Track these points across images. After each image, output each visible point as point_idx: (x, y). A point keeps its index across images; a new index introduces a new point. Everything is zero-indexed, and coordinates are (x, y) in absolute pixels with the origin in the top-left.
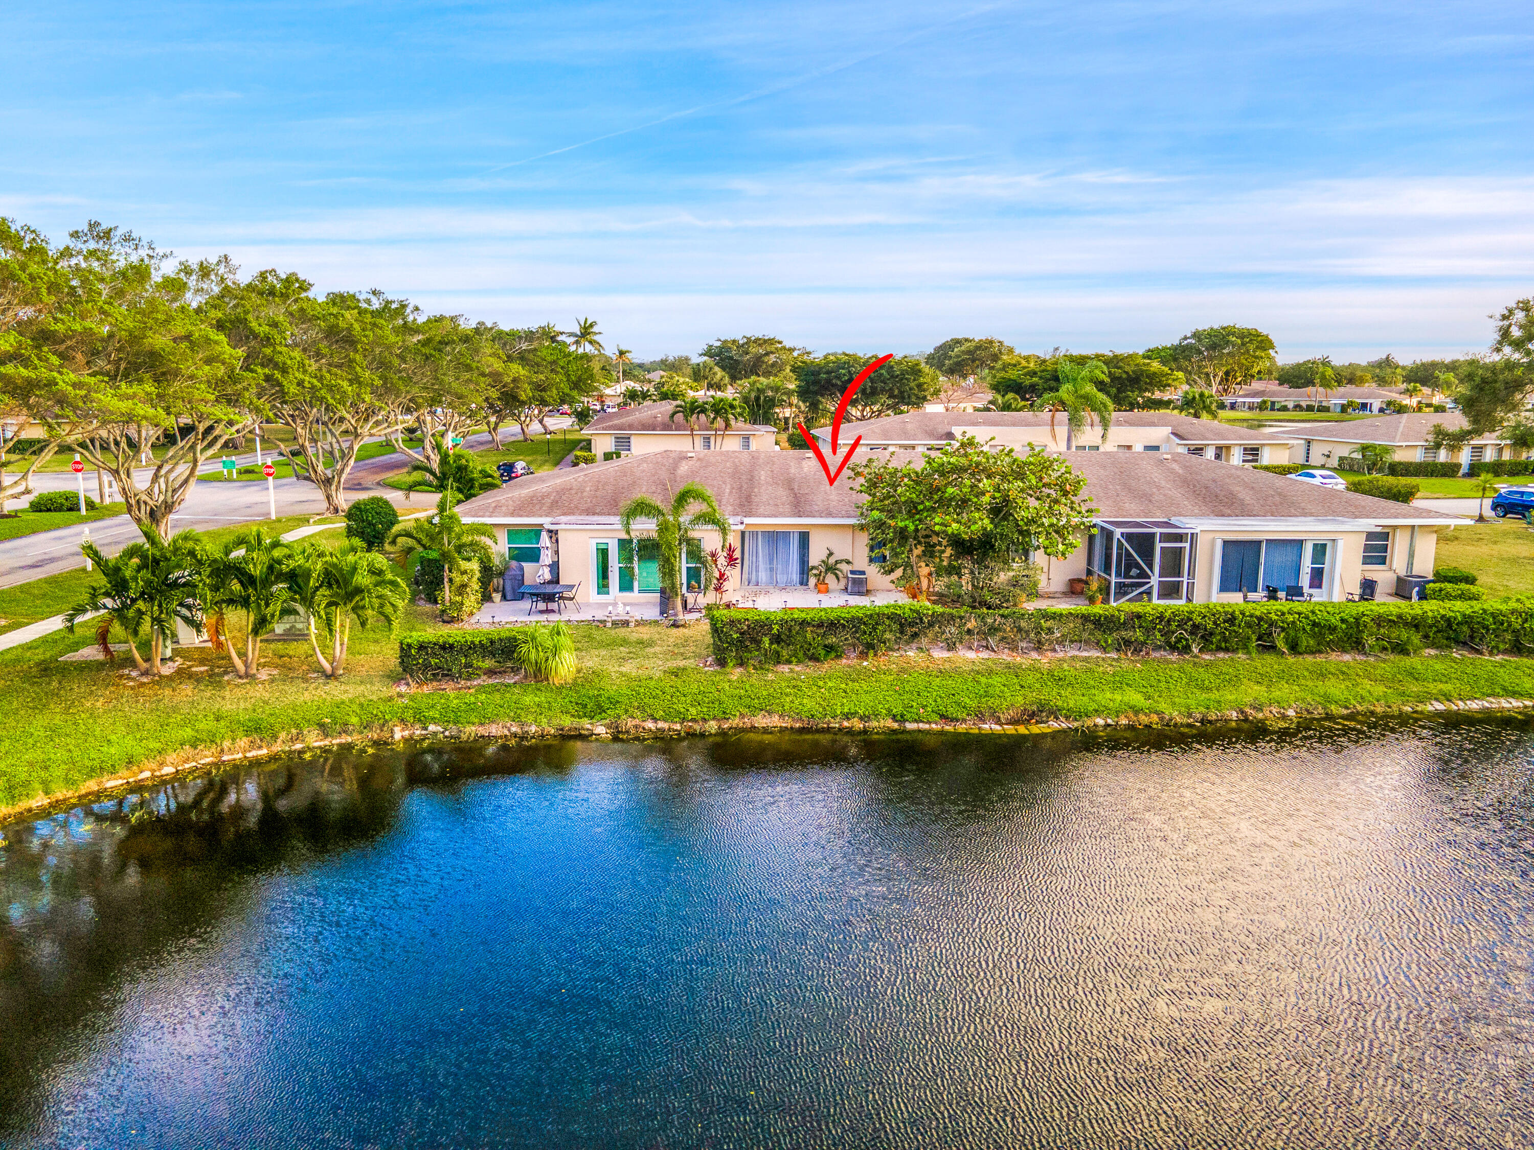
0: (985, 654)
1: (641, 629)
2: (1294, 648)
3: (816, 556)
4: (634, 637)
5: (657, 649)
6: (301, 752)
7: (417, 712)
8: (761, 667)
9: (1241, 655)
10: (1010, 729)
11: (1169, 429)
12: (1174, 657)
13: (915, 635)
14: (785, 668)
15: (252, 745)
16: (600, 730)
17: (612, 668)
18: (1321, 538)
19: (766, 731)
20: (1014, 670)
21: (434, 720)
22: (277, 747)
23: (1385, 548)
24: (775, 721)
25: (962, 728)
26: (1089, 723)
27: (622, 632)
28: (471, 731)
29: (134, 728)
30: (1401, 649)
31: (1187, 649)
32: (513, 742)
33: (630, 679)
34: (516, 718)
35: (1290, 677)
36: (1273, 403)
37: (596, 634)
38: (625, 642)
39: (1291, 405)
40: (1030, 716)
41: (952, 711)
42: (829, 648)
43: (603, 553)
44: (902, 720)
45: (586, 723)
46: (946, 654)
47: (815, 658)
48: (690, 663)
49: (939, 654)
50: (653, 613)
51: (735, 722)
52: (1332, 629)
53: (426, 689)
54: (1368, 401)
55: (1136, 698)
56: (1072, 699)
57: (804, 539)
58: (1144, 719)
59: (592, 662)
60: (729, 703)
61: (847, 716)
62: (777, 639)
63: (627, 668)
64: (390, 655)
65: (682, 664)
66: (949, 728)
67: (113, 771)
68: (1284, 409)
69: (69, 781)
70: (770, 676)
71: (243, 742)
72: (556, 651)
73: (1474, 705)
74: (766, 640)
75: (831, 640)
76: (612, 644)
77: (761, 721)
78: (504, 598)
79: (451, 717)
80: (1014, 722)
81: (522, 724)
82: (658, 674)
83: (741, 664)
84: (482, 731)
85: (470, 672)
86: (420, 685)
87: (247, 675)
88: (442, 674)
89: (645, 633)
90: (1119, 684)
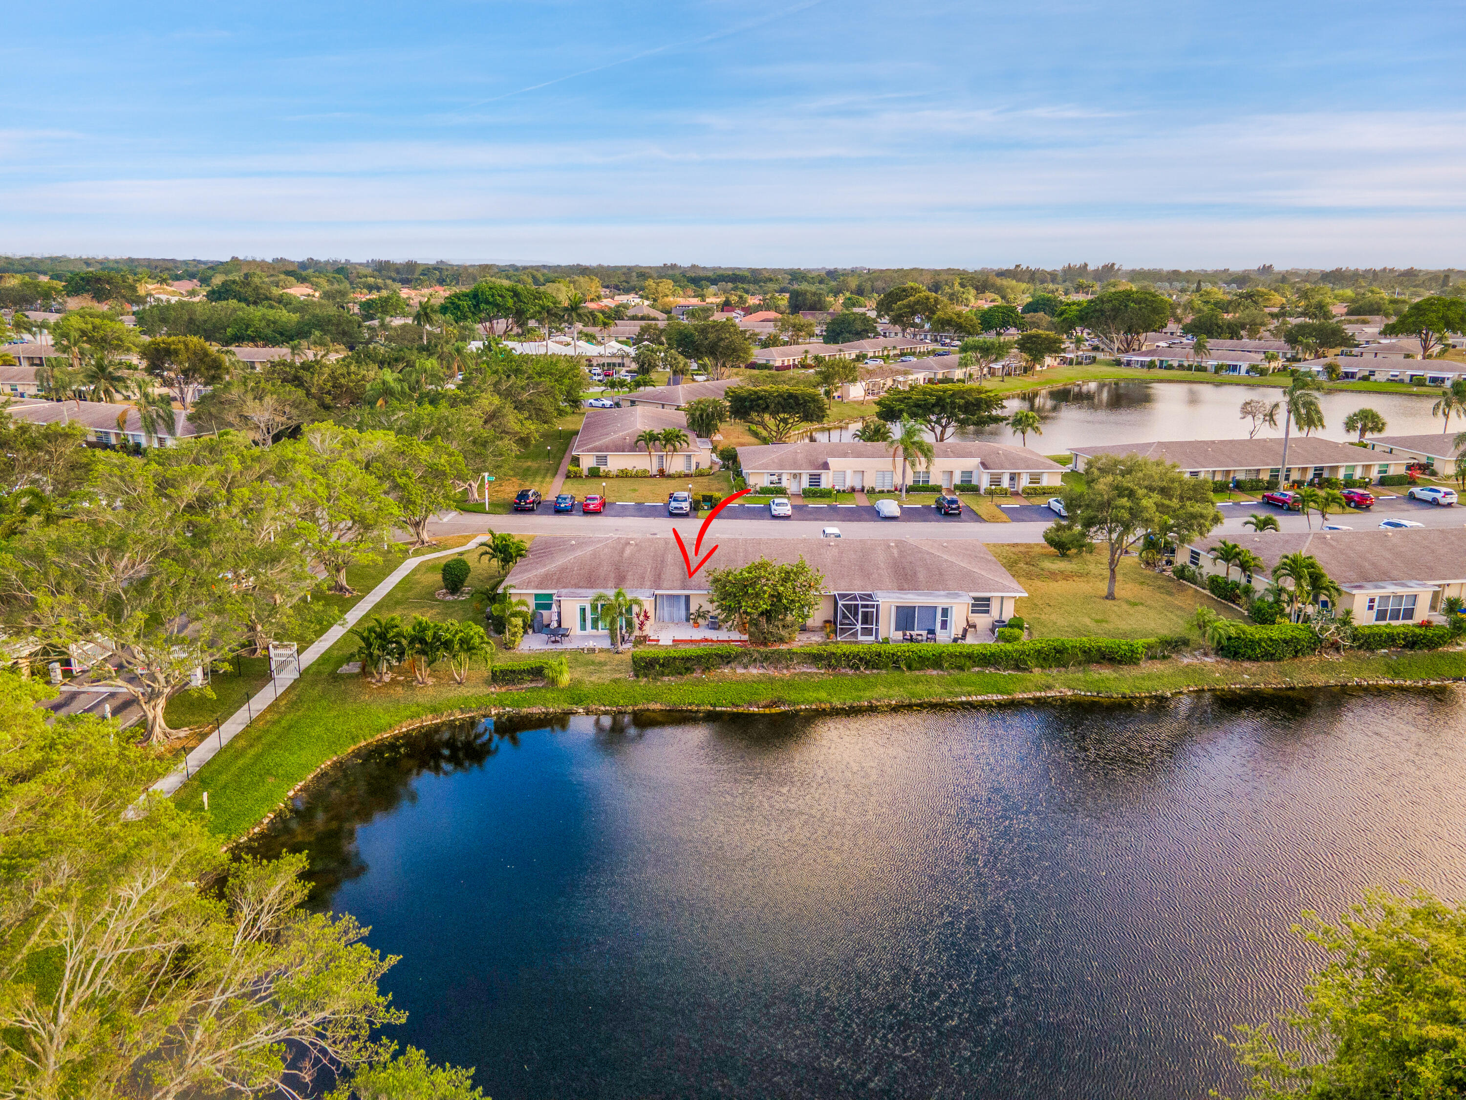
0: (762, 671)
1: (601, 654)
2: (910, 668)
3: (693, 609)
4: (597, 660)
5: (608, 667)
6: (454, 721)
7: (501, 701)
8: (655, 679)
9: (884, 671)
10: (762, 710)
11: (978, 460)
12: (850, 672)
13: (729, 662)
14: (666, 679)
15: (434, 718)
16: (581, 710)
17: (586, 679)
18: (945, 606)
19: (654, 711)
20: (772, 680)
21: (508, 706)
22: (444, 719)
23: (988, 605)
24: (658, 706)
25: (741, 710)
26: (798, 708)
27: (592, 657)
28: (525, 711)
29: (387, 710)
30: (961, 668)
31: (858, 668)
32: (542, 717)
33: (595, 685)
34: (544, 705)
35: (900, 684)
36: (1161, 362)
37: (579, 658)
38: (593, 663)
39: (1175, 364)
40: (774, 704)
41: (738, 702)
42: (687, 669)
43: (583, 610)
44: (715, 706)
45: (574, 707)
46: (743, 671)
47: (680, 674)
48: (622, 676)
49: (740, 671)
50: (606, 644)
51: (640, 707)
52: (928, 659)
53: (503, 690)
54: (1239, 363)
55: (823, 695)
56: (793, 696)
57: (687, 598)
58: (823, 706)
59: (577, 675)
60: (638, 698)
61: (690, 704)
62: (662, 665)
63: (594, 678)
64: (487, 674)
65: (618, 676)
66: (735, 710)
67: (385, 731)
68: (1170, 367)
69: (372, 736)
70: (659, 683)
71: (430, 716)
72: (561, 672)
73: (980, 698)
74: (658, 667)
75: (688, 665)
76: (587, 664)
77: (652, 706)
78: (534, 632)
79: (516, 704)
80: (764, 707)
81: (547, 708)
82: (607, 682)
83: (646, 676)
84: (529, 711)
85: (521, 681)
86: (501, 687)
87: (423, 683)
88: (511, 682)
89: (602, 657)
90: (819, 687)
